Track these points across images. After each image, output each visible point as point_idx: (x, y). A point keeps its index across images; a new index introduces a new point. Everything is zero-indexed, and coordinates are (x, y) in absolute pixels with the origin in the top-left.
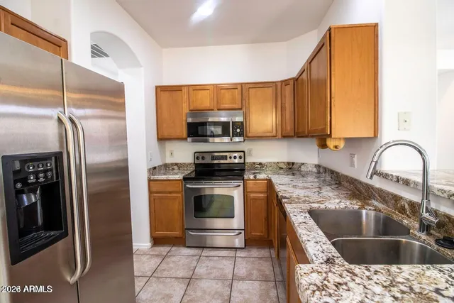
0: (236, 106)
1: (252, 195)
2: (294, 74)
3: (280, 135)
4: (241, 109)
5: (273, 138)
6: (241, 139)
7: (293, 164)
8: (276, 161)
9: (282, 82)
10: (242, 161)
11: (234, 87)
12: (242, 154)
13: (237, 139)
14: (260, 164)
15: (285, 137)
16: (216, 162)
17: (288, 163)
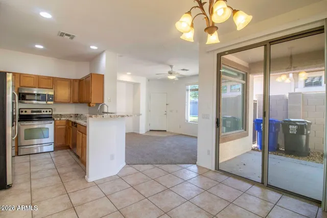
0: (50, 87)
1: (59, 127)
2: (80, 77)
3: (71, 102)
4: (52, 89)
5: (69, 103)
6: (52, 103)
7: (77, 114)
8: (69, 113)
9: (74, 80)
10: (51, 113)
11: (49, 78)
12: (51, 110)
13: (49, 102)
14: (61, 115)
15: (74, 103)
16: (35, 114)
17: (75, 115)
